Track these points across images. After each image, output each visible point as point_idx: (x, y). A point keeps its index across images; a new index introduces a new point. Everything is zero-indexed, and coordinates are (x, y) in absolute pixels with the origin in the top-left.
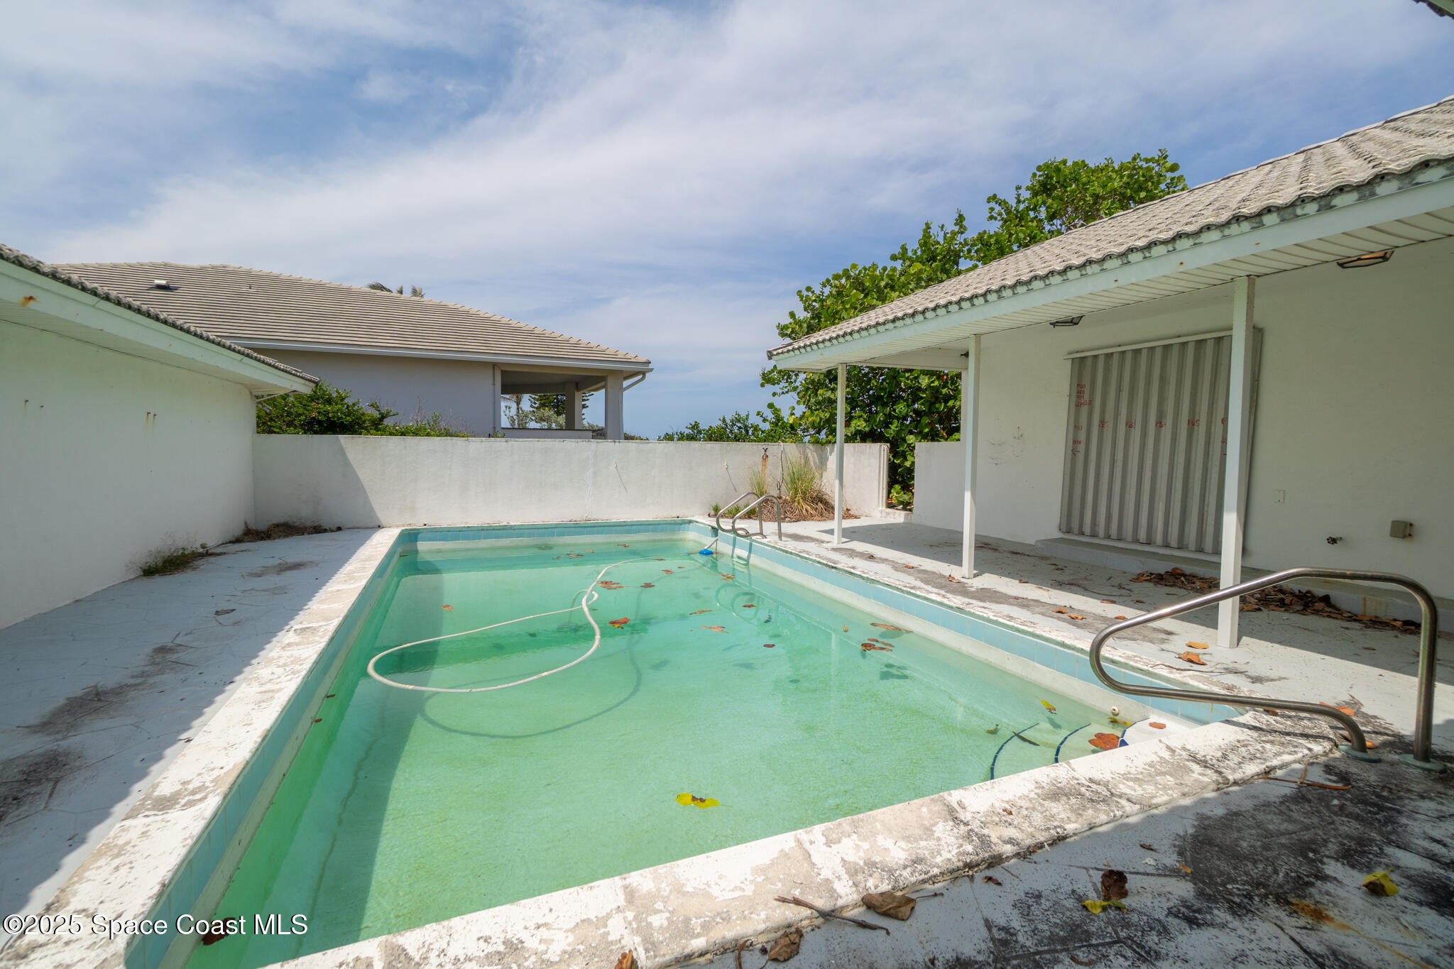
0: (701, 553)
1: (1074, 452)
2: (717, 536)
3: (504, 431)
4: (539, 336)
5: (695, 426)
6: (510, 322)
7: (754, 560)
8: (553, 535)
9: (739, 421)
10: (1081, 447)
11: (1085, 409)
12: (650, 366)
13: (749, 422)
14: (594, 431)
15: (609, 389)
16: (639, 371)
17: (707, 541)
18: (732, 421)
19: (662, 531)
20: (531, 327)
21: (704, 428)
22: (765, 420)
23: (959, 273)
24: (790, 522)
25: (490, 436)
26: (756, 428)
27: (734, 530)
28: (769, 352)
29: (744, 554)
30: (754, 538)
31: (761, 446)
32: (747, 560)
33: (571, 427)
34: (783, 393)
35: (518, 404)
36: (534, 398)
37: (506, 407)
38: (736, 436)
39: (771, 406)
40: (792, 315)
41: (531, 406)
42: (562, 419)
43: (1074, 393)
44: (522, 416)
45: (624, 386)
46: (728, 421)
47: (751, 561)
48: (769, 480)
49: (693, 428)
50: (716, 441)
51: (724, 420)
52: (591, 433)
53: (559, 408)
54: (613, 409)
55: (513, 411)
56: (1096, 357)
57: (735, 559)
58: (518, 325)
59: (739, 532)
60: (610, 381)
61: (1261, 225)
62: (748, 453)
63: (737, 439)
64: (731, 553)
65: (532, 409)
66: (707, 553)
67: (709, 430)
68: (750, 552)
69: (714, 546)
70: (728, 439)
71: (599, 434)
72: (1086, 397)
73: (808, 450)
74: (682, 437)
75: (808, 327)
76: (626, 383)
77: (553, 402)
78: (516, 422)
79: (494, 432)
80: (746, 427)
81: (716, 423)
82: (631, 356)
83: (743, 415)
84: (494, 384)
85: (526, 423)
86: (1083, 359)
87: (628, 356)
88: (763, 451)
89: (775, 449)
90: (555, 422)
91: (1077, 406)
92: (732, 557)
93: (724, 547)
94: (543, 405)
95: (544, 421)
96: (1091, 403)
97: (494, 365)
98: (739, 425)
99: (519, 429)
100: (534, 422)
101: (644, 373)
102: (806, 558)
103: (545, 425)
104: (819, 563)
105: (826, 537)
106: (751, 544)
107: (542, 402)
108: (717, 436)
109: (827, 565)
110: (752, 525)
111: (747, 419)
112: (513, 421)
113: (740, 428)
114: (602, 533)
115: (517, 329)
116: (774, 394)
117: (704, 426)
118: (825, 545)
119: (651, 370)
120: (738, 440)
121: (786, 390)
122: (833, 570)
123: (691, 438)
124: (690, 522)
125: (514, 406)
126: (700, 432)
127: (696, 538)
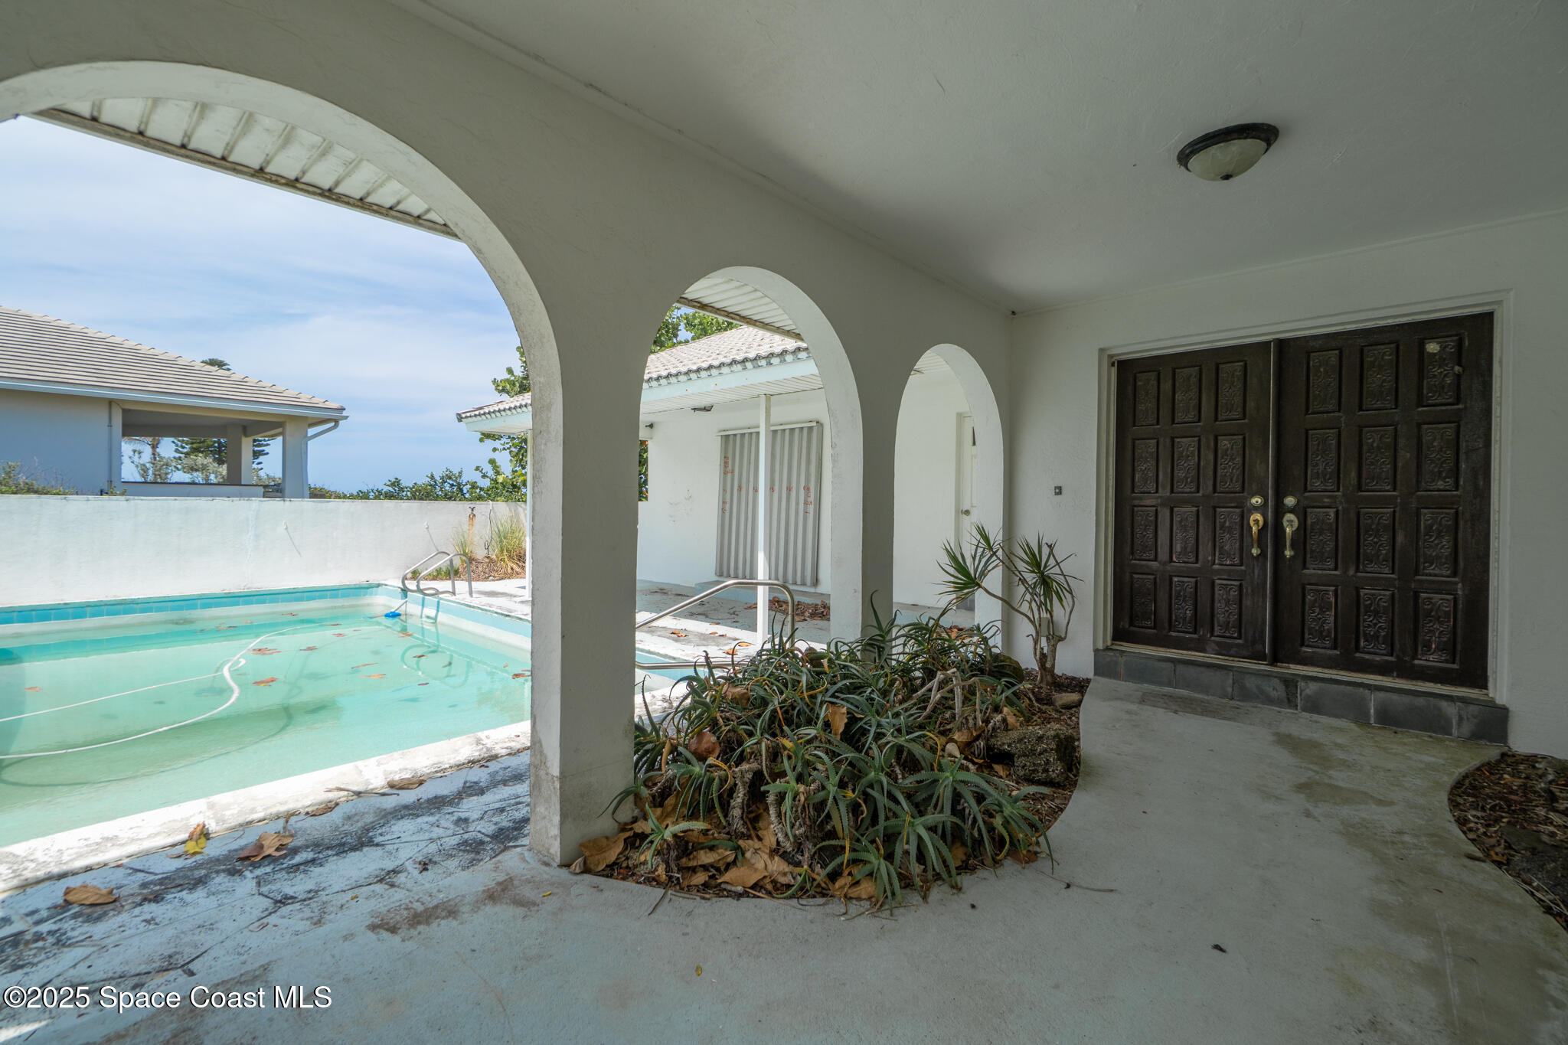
0: (387, 616)
1: (723, 510)
2: (406, 597)
3: (125, 487)
4: (184, 367)
5: (396, 483)
6: (139, 347)
7: (442, 618)
8: (194, 607)
9: (450, 478)
10: (728, 507)
11: (729, 475)
12: (345, 413)
13: (464, 479)
14: (265, 487)
15: (288, 438)
16: (332, 418)
17: (395, 604)
18: (442, 478)
19: (343, 596)
20: (172, 355)
21: (407, 485)
22: (484, 476)
23: (674, 345)
24: (493, 580)
25: (102, 493)
26: (474, 486)
27: (420, 590)
28: (459, 414)
29: (432, 612)
30: (441, 596)
31: (472, 504)
32: (435, 619)
33: (234, 481)
34: (504, 449)
35: (154, 447)
36: (183, 441)
37: (134, 451)
38: (446, 495)
39: (492, 462)
40: (510, 371)
41: (177, 451)
42: (223, 470)
43: (723, 464)
44: (161, 466)
45: (309, 435)
46: (438, 478)
47: (439, 619)
48: (476, 539)
49: (393, 485)
50: (421, 499)
51: (432, 477)
52: (262, 490)
53: (220, 455)
54: (295, 461)
55: (147, 456)
56: (735, 435)
57: (424, 619)
58: (152, 352)
59: (427, 592)
60: (289, 428)
61: (745, 368)
62: (453, 513)
63: (448, 497)
64: (419, 614)
65: (177, 455)
66: (395, 615)
67: (414, 487)
68: (438, 611)
69: (403, 607)
70: (437, 498)
71: (274, 490)
72: (730, 468)
73: (520, 509)
74: (379, 495)
75: (520, 387)
76: (311, 431)
77: (212, 446)
78: (150, 472)
79: (110, 486)
80: (459, 484)
81: (423, 480)
82: (319, 401)
83: (456, 472)
84: (110, 426)
85: (167, 474)
86: (728, 436)
87: (314, 400)
88: (470, 510)
89: (483, 508)
90: (215, 472)
91: (725, 473)
92: (421, 617)
93: (413, 608)
94: (195, 450)
95: (196, 470)
96: (733, 472)
97: (111, 403)
98: (451, 482)
99: (155, 483)
100: (180, 473)
101: (336, 422)
102: (486, 610)
103: (199, 477)
104: (496, 613)
105: (521, 592)
106: (438, 602)
107: (195, 446)
108: (425, 493)
109: (502, 614)
110: (444, 585)
111: (460, 476)
112: (144, 471)
113: (452, 485)
114: (264, 602)
115: (151, 358)
116: (495, 450)
117: (407, 482)
118: (515, 599)
119: (346, 417)
120: (450, 499)
121: (508, 446)
122: (507, 618)
123: (390, 496)
124: (379, 585)
125: (147, 451)
126: (402, 490)
127: (383, 602)
